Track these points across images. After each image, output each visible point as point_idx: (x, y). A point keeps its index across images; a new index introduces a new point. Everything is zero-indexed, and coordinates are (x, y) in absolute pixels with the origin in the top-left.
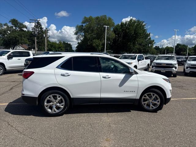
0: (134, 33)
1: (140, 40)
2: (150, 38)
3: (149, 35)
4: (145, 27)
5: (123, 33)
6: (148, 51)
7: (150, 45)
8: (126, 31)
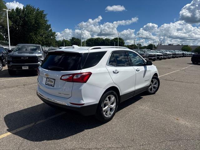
0: (35, 22)
1: (42, 32)
2: (51, 30)
3: (50, 26)
4: (46, 18)
5: (22, 21)
6: (51, 43)
7: (51, 37)
8: (24, 19)
